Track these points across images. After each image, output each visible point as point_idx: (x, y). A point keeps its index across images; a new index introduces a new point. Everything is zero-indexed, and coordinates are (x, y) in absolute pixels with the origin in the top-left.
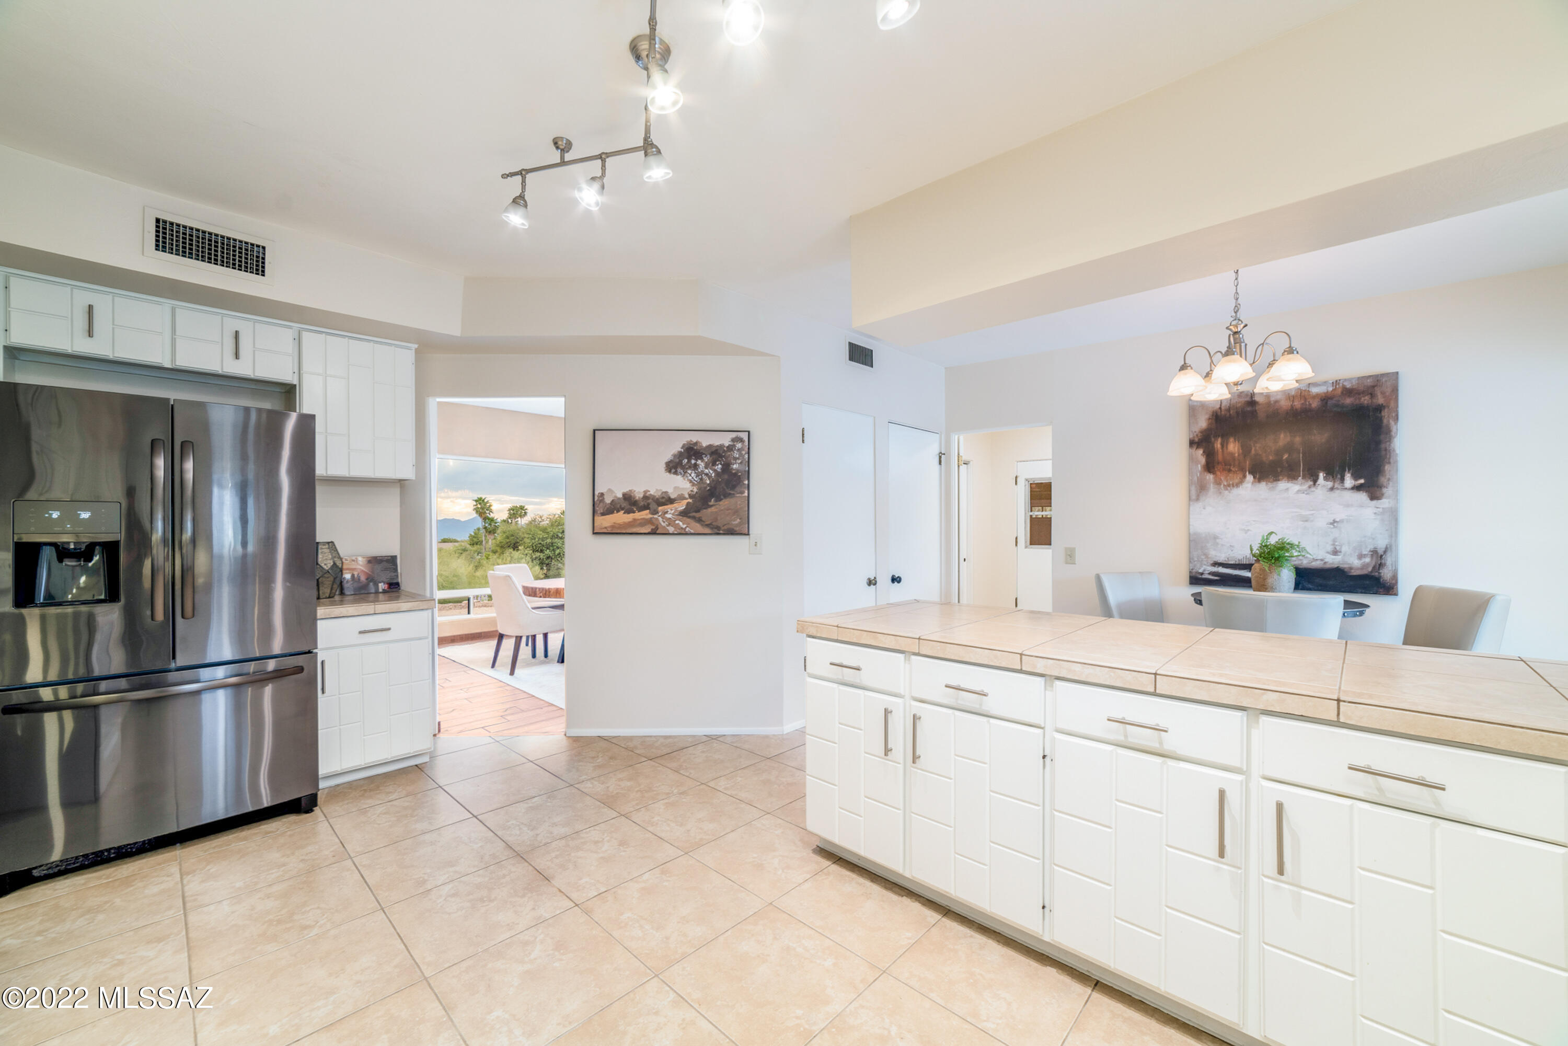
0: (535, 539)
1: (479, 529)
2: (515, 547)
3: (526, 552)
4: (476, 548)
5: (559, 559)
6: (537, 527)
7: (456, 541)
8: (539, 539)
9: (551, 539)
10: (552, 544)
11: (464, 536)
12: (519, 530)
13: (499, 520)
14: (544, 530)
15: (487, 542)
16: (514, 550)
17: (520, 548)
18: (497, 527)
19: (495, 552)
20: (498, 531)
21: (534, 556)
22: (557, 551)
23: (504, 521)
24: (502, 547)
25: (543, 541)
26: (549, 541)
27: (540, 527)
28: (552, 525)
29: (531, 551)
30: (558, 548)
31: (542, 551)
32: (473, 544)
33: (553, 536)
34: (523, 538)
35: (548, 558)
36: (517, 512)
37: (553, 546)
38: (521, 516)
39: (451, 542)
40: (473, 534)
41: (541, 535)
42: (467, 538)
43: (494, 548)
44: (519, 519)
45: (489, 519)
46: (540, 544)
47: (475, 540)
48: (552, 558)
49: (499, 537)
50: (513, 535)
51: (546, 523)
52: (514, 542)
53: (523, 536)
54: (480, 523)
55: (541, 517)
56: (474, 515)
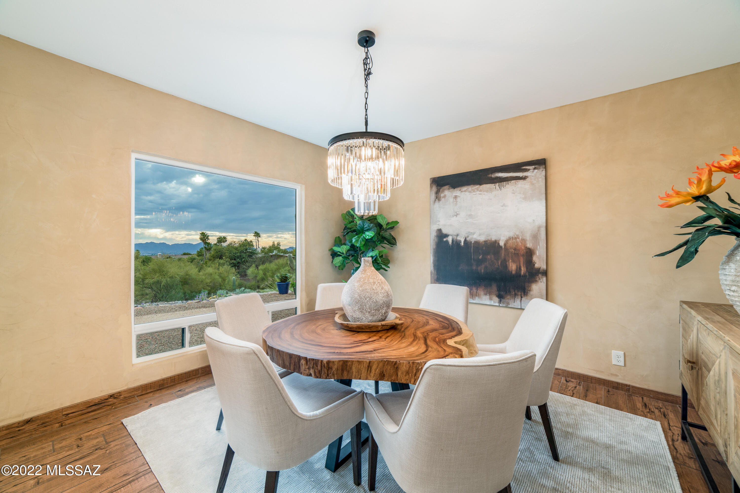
0: (231, 253)
1: (202, 248)
2: (221, 258)
3: (227, 260)
4: (200, 258)
5: (244, 264)
6: (233, 247)
7: (190, 254)
8: (234, 253)
9: (240, 253)
10: (240, 256)
11: (194, 252)
12: (223, 249)
13: (212, 244)
14: (236, 249)
15: (206, 255)
16: (220, 259)
17: (223, 258)
18: (212, 247)
19: (210, 260)
20: (212, 249)
21: (231, 262)
22: (243, 260)
23: (215, 244)
24: (214, 257)
25: (235, 254)
26: (239, 254)
27: (234, 247)
28: (240, 246)
29: (229, 260)
30: (243, 258)
31: (235, 259)
32: (199, 256)
33: (241, 252)
34: (225, 253)
35: (238, 263)
36: (221, 240)
37: (241, 257)
38: (224, 242)
39: (188, 255)
40: (199, 251)
41: (235, 251)
42: (196, 253)
43: (210, 258)
44: (223, 243)
45: (207, 243)
46: (234, 256)
47: (200, 253)
48: (240, 263)
49: (212, 252)
50: (219, 252)
51: (237, 245)
52: (220, 255)
53: (225, 252)
54: (203, 245)
55: (234, 242)
56: (200, 241)
